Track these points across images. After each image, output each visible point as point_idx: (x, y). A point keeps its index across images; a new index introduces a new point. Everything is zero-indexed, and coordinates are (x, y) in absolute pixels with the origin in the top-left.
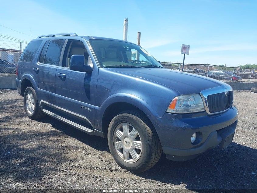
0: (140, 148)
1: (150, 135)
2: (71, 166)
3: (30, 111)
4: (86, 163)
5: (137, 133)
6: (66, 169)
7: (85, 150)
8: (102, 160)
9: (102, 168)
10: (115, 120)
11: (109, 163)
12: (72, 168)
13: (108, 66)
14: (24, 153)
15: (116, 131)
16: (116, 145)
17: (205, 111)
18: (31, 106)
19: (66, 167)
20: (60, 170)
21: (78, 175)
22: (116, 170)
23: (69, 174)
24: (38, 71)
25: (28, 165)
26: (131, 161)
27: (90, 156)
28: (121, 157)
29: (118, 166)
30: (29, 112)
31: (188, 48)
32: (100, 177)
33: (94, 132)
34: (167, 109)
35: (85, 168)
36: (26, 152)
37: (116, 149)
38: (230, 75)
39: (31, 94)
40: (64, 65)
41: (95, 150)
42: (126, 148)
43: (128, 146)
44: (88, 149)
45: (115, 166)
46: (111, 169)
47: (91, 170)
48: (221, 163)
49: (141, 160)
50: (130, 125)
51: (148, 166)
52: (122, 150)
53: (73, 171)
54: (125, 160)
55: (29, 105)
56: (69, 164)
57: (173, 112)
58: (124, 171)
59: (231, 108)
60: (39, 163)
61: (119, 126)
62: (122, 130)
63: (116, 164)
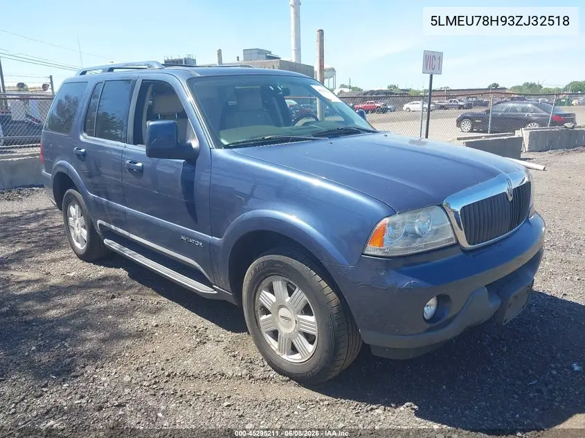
0: (313, 331)
1: (334, 303)
2: (166, 374)
3: (78, 241)
4: (199, 365)
5: (305, 298)
6: (155, 383)
7: (197, 331)
8: (234, 356)
9: (234, 375)
10: (255, 270)
11: (251, 362)
12: (168, 378)
13: (233, 144)
14: (67, 348)
15: (260, 294)
16: (261, 324)
17: (458, 243)
18: (80, 233)
19: (156, 377)
20: (141, 385)
21: (181, 396)
22: (265, 379)
23: (162, 395)
24: (84, 154)
25: (74, 377)
26: (296, 358)
27: (208, 345)
28: (273, 348)
29: (269, 368)
30: (78, 245)
31: (439, 58)
32: (229, 397)
33: (215, 292)
34: (365, 246)
35: (195, 378)
36: (70, 345)
37: (263, 330)
38: (545, 111)
39: (77, 206)
40: (137, 140)
41: (221, 330)
42: (284, 331)
43: (288, 327)
44: (206, 329)
45: (262, 369)
46: (253, 377)
47: (209, 381)
48: (505, 349)
49: (317, 357)
50: (287, 279)
51: (334, 371)
52: (275, 334)
53: (170, 387)
54: (285, 357)
55: (76, 228)
56: (163, 369)
57: (380, 253)
58: (283, 381)
59: (528, 220)
60: (97, 370)
61: (266, 283)
62: (271, 290)
63: (266, 364)
